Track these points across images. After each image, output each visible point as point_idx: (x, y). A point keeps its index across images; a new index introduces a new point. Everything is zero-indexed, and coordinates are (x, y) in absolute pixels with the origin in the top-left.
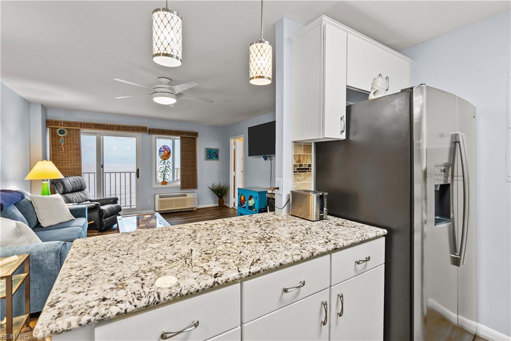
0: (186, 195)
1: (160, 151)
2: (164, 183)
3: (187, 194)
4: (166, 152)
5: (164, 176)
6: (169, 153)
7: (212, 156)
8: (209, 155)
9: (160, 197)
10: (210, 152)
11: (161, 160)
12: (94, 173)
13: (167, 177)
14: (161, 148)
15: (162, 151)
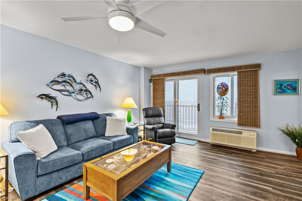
0: (241, 133)
1: (218, 88)
2: (221, 117)
3: (243, 131)
4: (224, 89)
5: (221, 111)
6: (227, 89)
7: (285, 89)
8: (280, 88)
9: (213, 130)
10: (281, 85)
11: (219, 96)
12: (173, 106)
13: (224, 112)
14: (219, 85)
15: (220, 88)
